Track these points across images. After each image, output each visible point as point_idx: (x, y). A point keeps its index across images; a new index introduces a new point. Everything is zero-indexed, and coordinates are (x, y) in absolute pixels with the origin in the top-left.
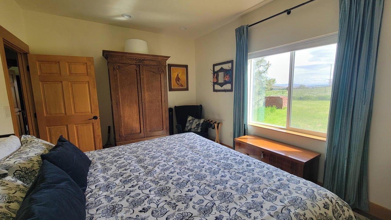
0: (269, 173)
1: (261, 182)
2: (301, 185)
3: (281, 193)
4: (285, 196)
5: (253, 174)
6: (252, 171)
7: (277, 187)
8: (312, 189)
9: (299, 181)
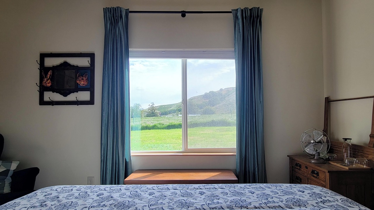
0: (82, 193)
1: (76, 205)
2: (123, 191)
3: (106, 205)
4: (111, 205)
5: (59, 201)
6: (56, 199)
7: (99, 202)
8: (134, 191)
9: (120, 189)
